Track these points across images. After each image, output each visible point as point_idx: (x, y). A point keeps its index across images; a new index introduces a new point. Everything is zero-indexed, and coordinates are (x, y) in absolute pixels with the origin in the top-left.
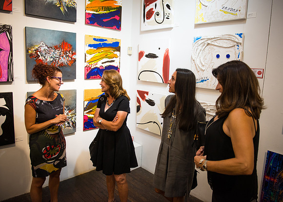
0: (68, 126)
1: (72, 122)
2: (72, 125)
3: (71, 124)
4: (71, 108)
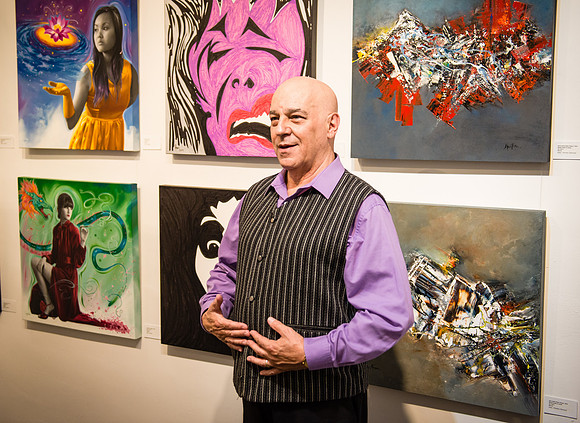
0: (496, 375)
1: (518, 360)
2: (518, 376)
3: (511, 367)
4: (511, 293)
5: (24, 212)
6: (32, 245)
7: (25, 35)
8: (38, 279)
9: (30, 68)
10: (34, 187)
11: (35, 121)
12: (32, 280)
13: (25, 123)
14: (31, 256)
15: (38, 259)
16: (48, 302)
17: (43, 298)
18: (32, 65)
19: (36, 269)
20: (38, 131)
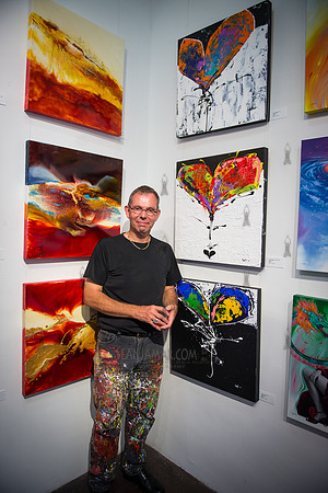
5: (298, 327)
6: (305, 357)
7: (311, 171)
8: (309, 387)
9: (316, 199)
10: (314, 306)
11: (318, 247)
12: (301, 387)
13: (306, 248)
14: (303, 366)
15: (311, 370)
16: (319, 410)
17: (314, 406)
18: (318, 196)
19: (307, 378)
20: (322, 256)
